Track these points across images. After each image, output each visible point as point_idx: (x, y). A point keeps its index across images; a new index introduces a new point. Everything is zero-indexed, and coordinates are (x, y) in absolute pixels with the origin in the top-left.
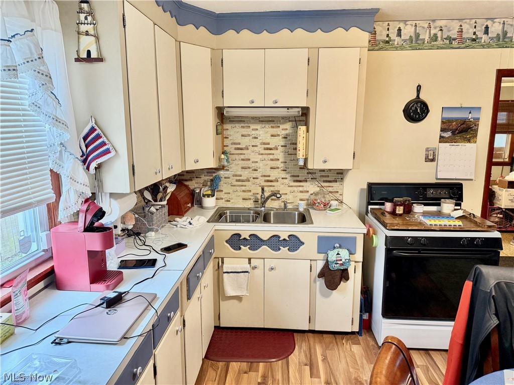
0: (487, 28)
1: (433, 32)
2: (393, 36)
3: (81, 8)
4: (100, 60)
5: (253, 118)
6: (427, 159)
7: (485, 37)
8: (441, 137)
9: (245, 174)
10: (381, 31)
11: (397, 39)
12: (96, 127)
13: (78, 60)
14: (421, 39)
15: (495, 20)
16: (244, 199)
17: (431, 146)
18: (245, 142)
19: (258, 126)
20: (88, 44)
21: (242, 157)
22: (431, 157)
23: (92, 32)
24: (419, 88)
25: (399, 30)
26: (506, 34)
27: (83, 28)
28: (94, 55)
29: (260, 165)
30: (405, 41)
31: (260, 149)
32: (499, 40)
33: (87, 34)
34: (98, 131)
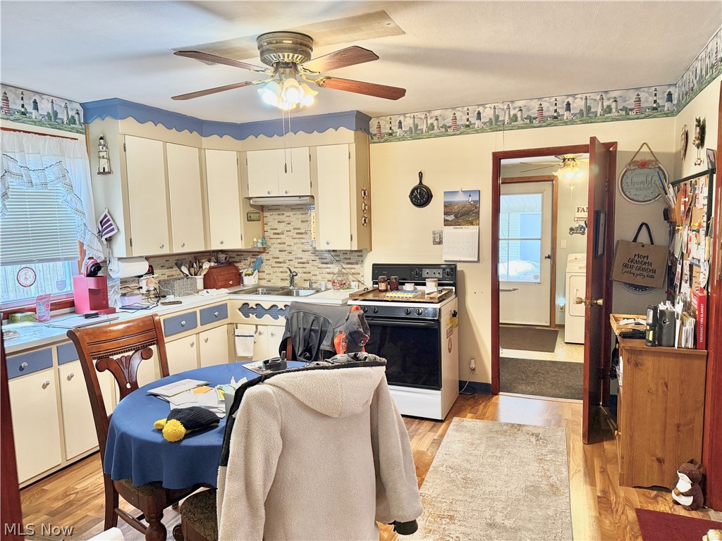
0: (479, 113)
1: (429, 122)
2: (395, 129)
3: (100, 143)
4: (109, 173)
5: (287, 206)
6: (435, 243)
7: (478, 122)
8: (445, 220)
9: (283, 256)
10: (385, 125)
11: (399, 131)
12: (108, 215)
13: (99, 173)
14: (420, 130)
15: (486, 106)
16: (282, 280)
17: (437, 230)
18: (281, 228)
19: (290, 213)
20: (104, 163)
21: (279, 241)
22: (437, 240)
23: (105, 157)
24: (421, 175)
25: (400, 122)
26: (498, 118)
27: (101, 154)
28: (106, 170)
29: (294, 248)
30: (406, 132)
31: (293, 233)
32: (492, 125)
33: (103, 158)
34: (109, 217)
